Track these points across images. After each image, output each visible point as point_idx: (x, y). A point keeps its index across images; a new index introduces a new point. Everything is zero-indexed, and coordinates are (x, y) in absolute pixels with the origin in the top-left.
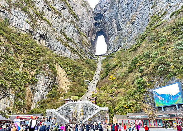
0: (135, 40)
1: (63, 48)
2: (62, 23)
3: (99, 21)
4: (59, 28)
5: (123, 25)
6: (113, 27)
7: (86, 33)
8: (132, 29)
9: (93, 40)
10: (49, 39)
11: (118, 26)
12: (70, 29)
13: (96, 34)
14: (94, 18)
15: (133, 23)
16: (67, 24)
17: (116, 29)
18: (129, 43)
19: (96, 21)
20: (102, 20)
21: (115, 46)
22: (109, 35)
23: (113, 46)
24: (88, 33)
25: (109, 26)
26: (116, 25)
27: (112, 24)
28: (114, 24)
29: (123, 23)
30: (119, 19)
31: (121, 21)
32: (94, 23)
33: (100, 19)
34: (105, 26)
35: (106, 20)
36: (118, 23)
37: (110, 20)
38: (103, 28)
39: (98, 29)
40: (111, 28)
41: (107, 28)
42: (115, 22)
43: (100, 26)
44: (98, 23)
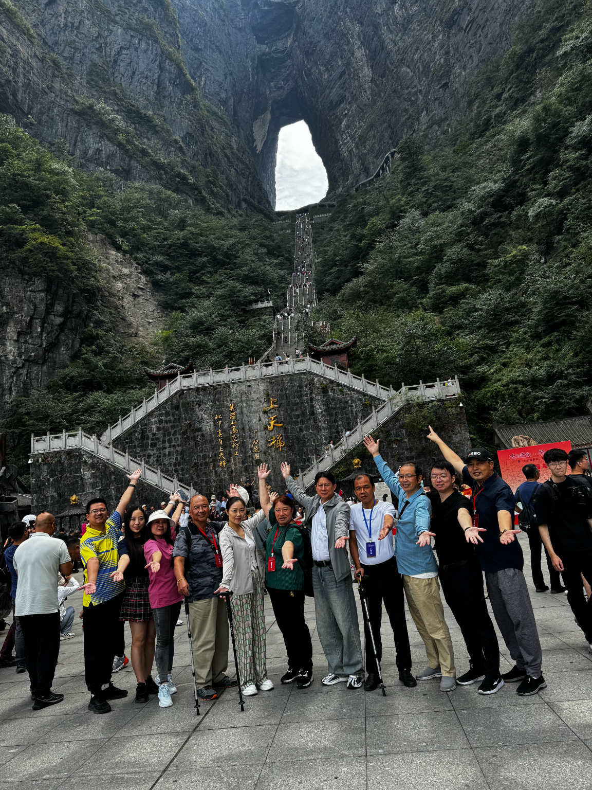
0: (470, 103)
1: (117, 160)
2: (94, 31)
3: (280, 45)
4: (78, 56)
5: (401, 44)
6: (348, 64)
7: (224, 103)
8: (447, 53)
9: (259, 147)
10: (30, 108)
11: (377, 55)
12: (142, 66)
13: (268, 116)
14: (254, 29)
15: (452, 17)
16: (118, 36)
17: (367, 73)
18: (436, 127)
19: (265, 48)
20: (290, 41)
21: (370, 159)
22: (334, 106)
23: (355, 160)
24: (231, 102)
25: (329, 61)
26: (365, 52)
27: (346, 47)
28: (353, 45)
29: (400, 35)
30: (380, 16)
31: (387, 25)
32: (254, 59)
33: (283, 36)
34: (311, 68)
35: (313, 36)
36: (373, 39)
37: (333, 31)
38: (300, 82)
39: (279, 88)
40: (340, 70)
41: (320, 73)
42: (359, 36)
43: (284, 72)
44: (276, 59)
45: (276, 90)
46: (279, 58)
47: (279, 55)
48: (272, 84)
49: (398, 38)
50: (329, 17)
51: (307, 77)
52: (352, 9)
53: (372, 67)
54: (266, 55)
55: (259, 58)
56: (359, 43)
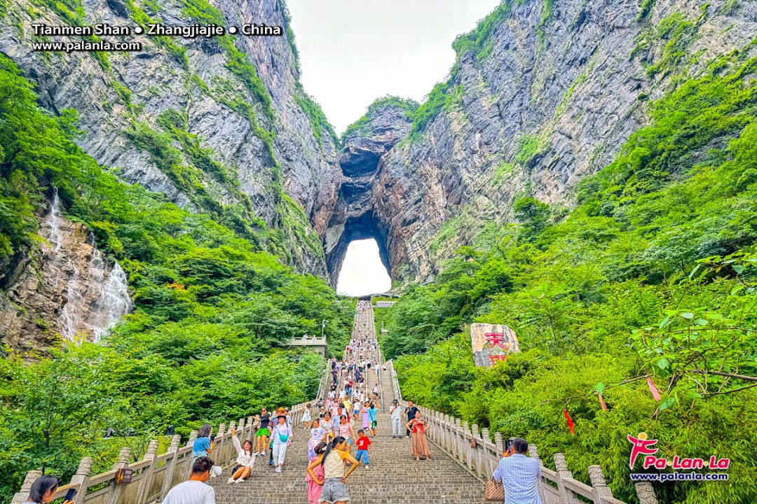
3: (363, 180)
5: (478, 180)
6: (423, 195)
9: (329, 249)
11: (453, 188)
12: (226, 131)
13: (342, 228)
14: (342, 166)
15: (534, 159)
17: (441, 201)
19: (349, 180)
20: (372, 177)
25: (406, 193)
26: (442, 187)
27: (424, 183)
28: (431, 181)
29: (478, 174)
30: (460, 161)
31: (466, 167)
32: (338, 185)
33: (367, 174)
34: (389, 195)
35: (394, 174)
36: (450, 178)
37: (413, 172)
38: (377, 206)
39: (356, 209)
40: (416, 199)
41: (397, 200)
42: (437, 176)
43: (363, 199)
44: (358, 188)
45: (352, 211)
46: (361, 188)
47: (362, 186)
48: (351, 205)
49: (476, 176)
50: (411, 163)
51: (384, 202)
52: (433, 158)
53: (447, 197)
54: (349, 184)
55: (342, 185)
56: (436, 181)
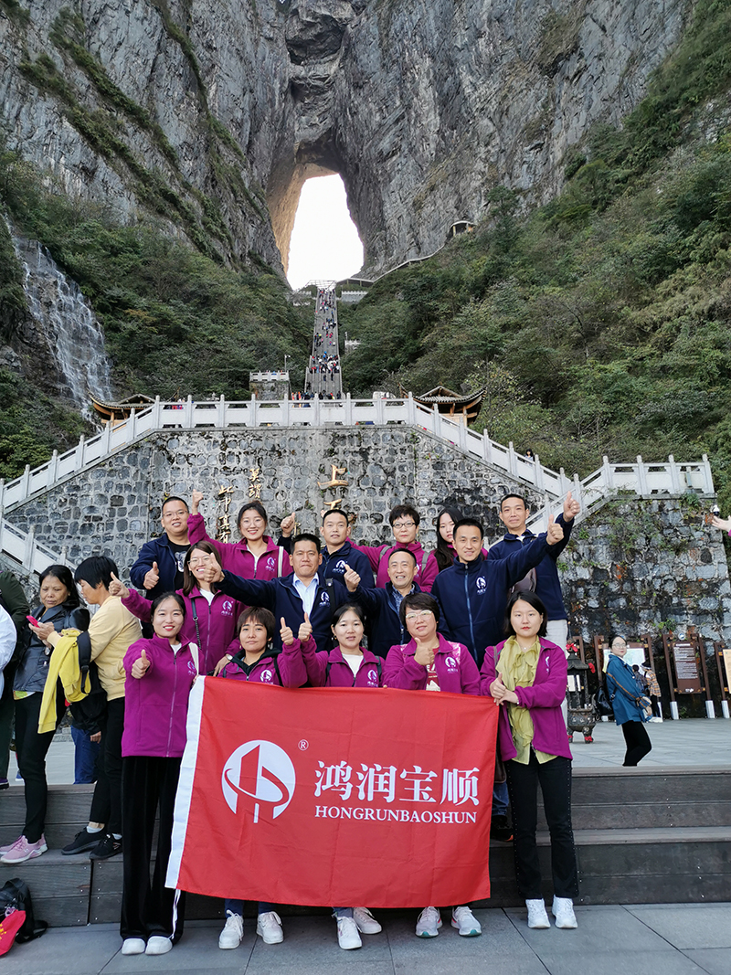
1: (78, 153)
3: (321, 70)
5: (482, 90)
6: (409, 107)
7: (240, 125)
8: (545, 107)
11: (449, 101)
12: (133, 38)
14: (289, 44)
15: (555, 63)
17: (433, 120)
19: (300, 70)
20: (335, 67)
21: (424, 230)
22: (383, 158)
23: (405, 230)
24: (247, 126)
25: (384, 100)
26: (434, 94)
27: (409, 85)
28: (419, 84)
29: (483, 78)
30: (459, 50)
31: (467, 63)
32: (284, 81)
33: (326, 58)
34: (359, 105)
35: (367, 64)
36: (446, 79)
37: (394, 62)
38: (341, 121)
39: (312, 125)
40: (398, 113)
41: (370, 113)
42: (428, 74)
43: (322, 105)
44: (313, 87)
45: (306, 127)
46: (317, 86)
47: (318, 83)
48: (304, 118)
49: (480, 82)
51: (352, 117)
53: (440, 115)
54: (300, 79)
55: (290, 81)
56: (426, 81)
